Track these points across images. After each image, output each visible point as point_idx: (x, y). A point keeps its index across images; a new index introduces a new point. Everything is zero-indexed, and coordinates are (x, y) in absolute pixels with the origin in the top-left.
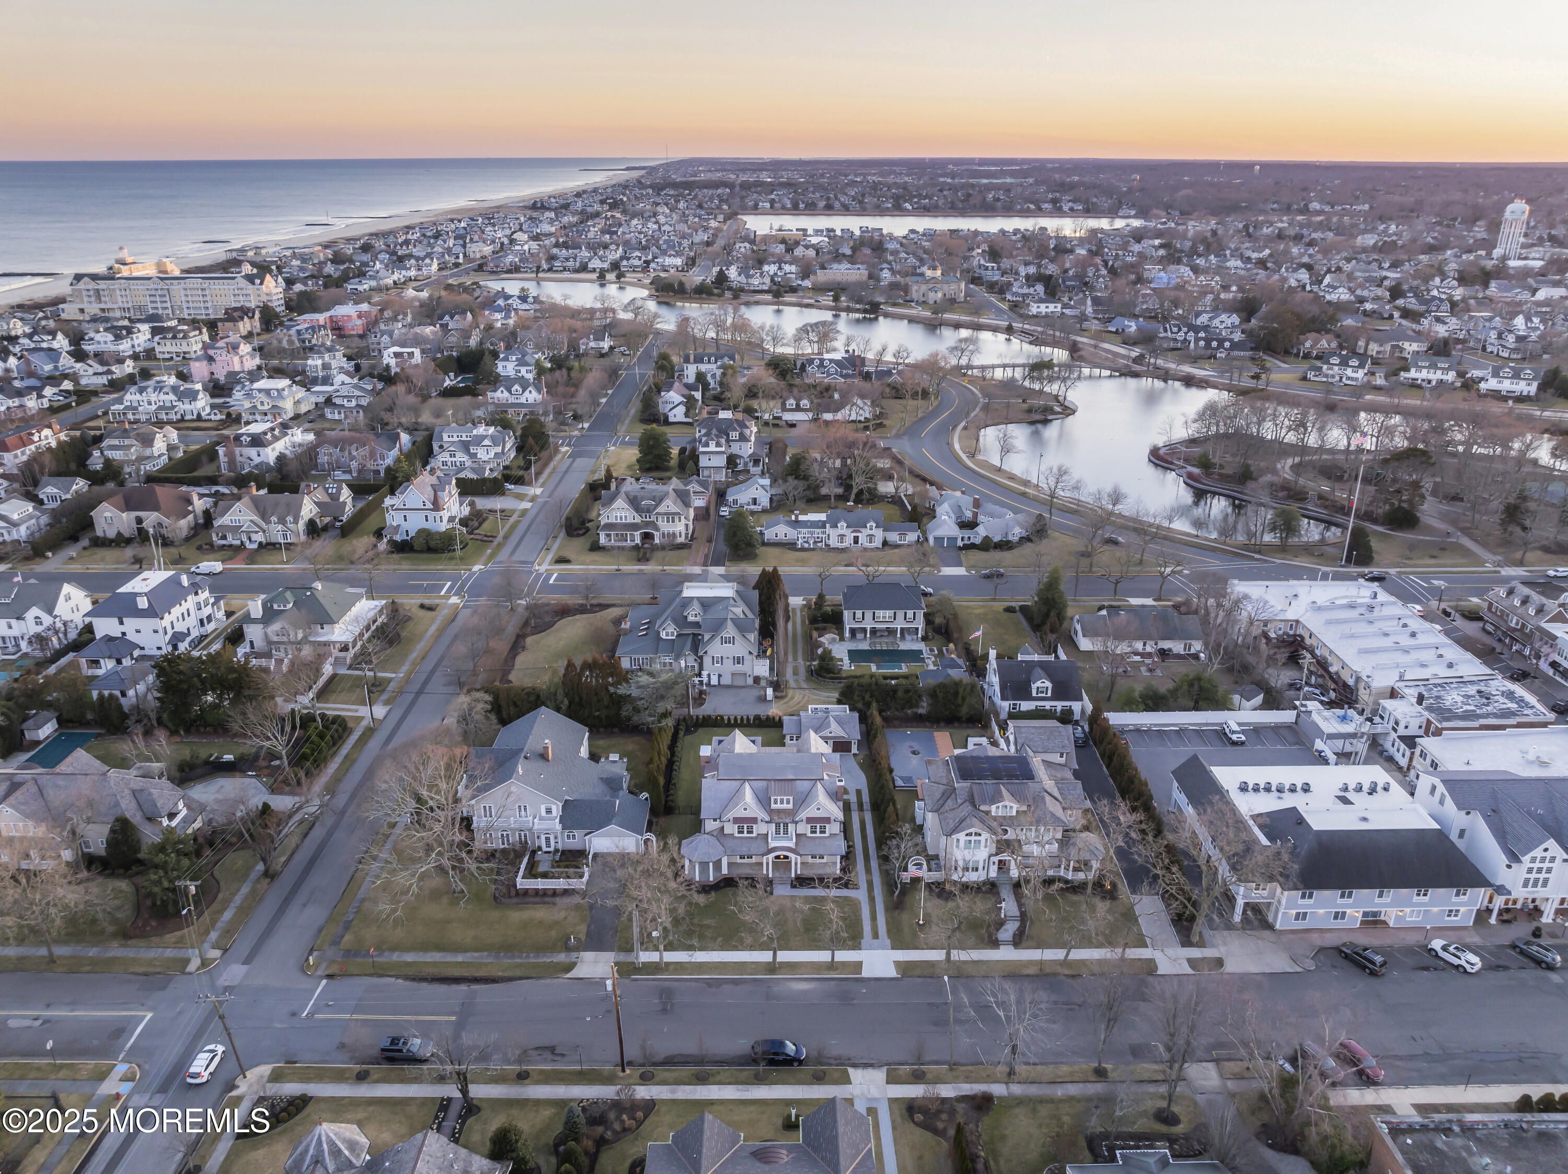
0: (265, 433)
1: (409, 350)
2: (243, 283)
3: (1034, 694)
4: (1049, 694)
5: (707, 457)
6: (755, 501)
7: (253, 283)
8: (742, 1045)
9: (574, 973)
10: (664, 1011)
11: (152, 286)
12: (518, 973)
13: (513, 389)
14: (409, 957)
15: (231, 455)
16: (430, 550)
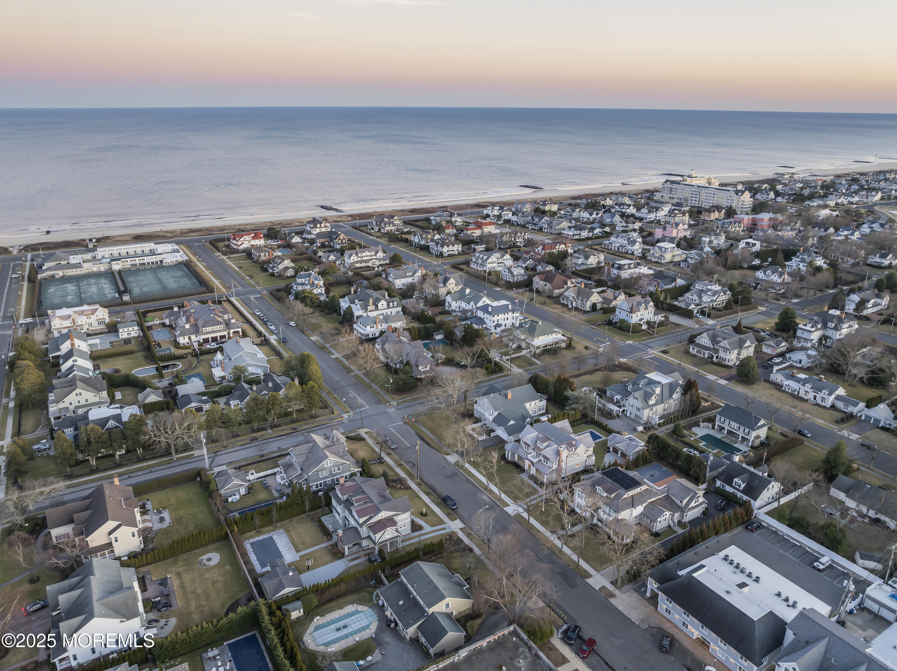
0: (625, 265)
1: (754, 242)
2: (733, 194)
3: (734, 484)
4: (741, 489)
5: (802, 331)
6: (800, 361)
7: (737, 195)
8: (445, 493)
9: (447, 457)
10: (447, 477)
11: (693, 190)
12: (436, 447)
13: (767, 272)
14: (424, 429)
15: (609, 270)
16: (621, 329)
